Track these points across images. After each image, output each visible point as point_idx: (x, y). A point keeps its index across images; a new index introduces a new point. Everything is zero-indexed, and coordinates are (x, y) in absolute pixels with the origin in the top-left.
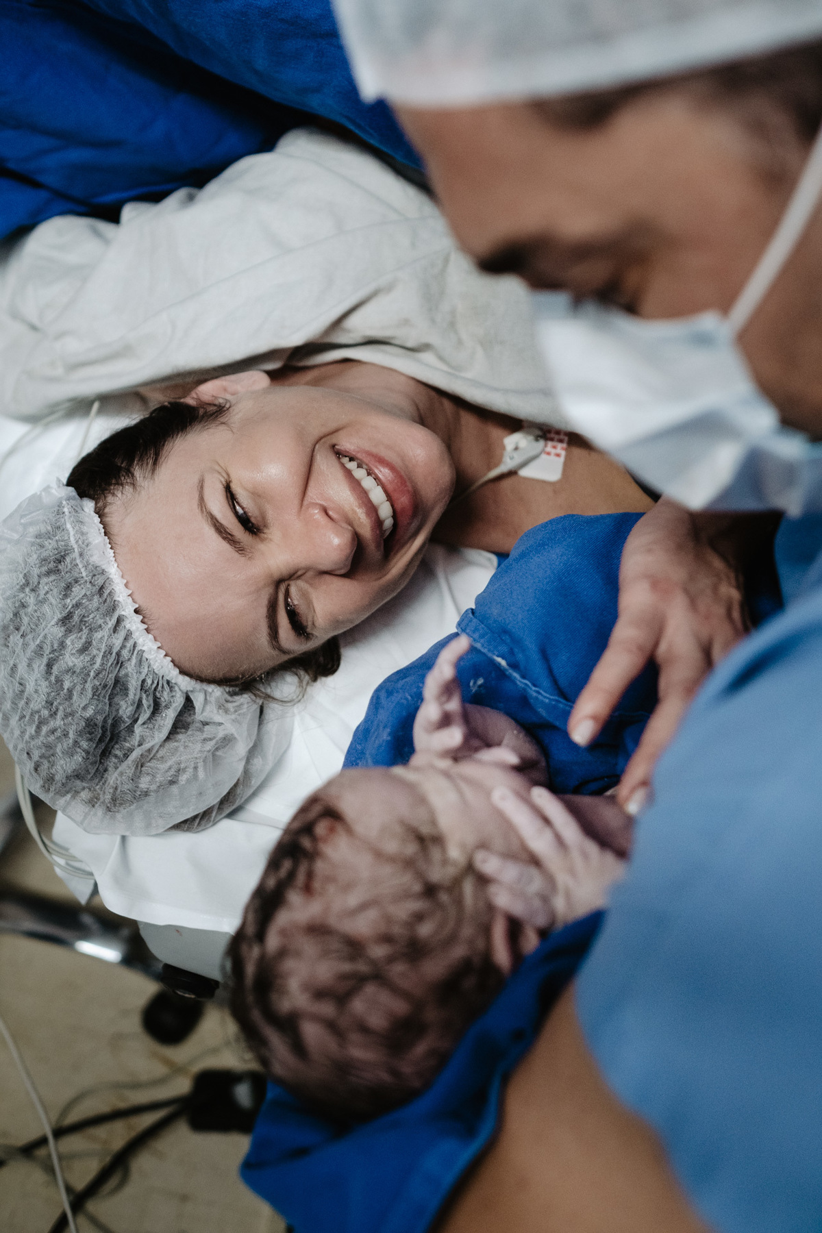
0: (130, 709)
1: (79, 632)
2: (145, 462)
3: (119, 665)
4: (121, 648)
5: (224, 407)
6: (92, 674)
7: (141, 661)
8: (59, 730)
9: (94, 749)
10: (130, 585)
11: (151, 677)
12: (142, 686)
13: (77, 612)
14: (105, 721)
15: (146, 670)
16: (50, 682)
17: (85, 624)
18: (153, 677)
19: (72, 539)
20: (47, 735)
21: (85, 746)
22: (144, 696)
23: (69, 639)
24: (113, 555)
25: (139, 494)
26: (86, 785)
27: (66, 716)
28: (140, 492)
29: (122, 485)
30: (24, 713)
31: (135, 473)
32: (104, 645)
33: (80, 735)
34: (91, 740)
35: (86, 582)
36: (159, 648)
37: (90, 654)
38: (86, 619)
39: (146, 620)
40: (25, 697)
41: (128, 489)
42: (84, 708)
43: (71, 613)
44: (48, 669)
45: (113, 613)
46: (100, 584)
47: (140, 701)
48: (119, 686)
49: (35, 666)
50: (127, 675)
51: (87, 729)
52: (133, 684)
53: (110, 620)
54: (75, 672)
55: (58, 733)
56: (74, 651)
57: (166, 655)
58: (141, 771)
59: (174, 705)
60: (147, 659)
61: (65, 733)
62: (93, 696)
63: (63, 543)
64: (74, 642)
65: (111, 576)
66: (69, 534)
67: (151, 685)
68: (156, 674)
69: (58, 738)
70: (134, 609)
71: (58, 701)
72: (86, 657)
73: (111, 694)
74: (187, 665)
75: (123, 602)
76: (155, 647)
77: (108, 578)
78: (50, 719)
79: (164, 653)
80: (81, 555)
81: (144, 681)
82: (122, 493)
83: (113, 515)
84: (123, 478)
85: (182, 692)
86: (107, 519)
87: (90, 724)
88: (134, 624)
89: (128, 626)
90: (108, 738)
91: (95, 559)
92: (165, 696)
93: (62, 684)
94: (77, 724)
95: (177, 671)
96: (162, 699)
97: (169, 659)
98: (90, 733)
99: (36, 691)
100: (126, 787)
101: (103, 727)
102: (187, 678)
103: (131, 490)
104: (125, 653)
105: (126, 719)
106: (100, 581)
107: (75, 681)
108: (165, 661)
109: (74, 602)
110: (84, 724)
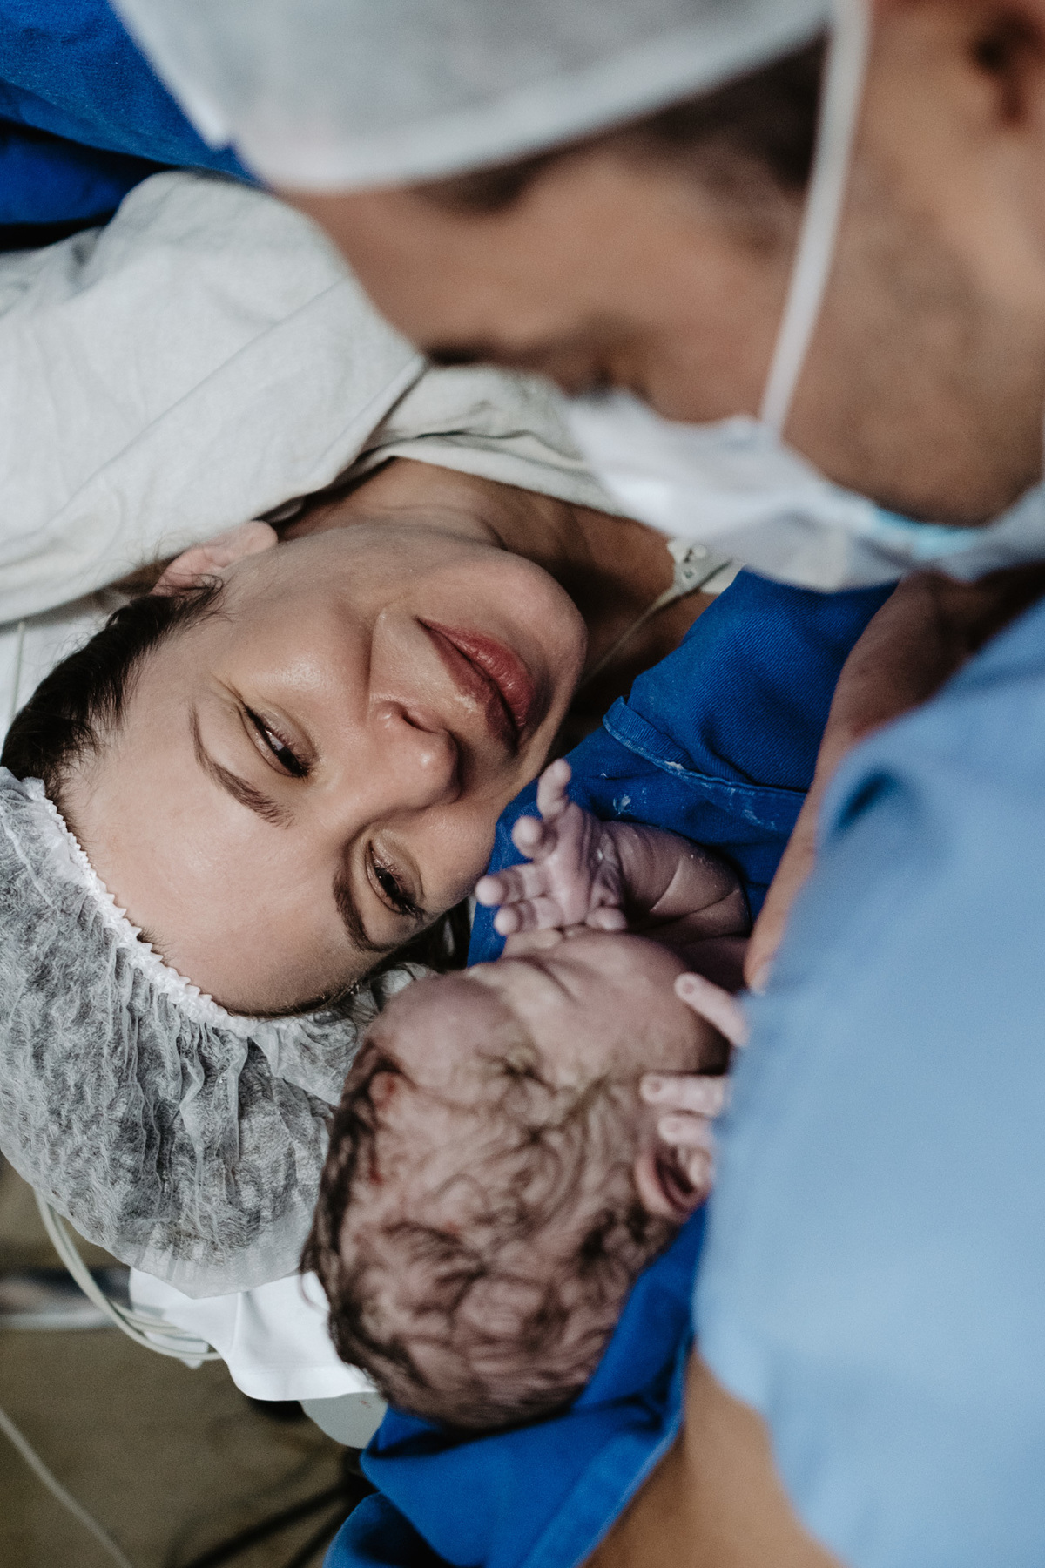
0: (173, 1085)
1: (67, 993)
2: (103, 705)
3: (137, 1024)
4: (132, 998)
5: (213, 589)
6: (106, 1051)
7: (166, 1010)
8: (84, 1148)
9: (144, 1162)
10: (122, 901)
11: (188, 1030)
12: (179, 1048)
13: (54, 963)
14: (146, 1116)
15: (178, 1021)
16: (46, 1080)
17: (72, 978)
18: (191, 1029)
19: (19, 851)
20: (70, 1161)
21: (129, 1162)
22: (187, 1061)
23: (54, 1008)
24: (87, 859)
25: (105, 756)
26: (155, 1220)
27: (87, 1126)
28: (105, 754)
29: (78, 748)
30: (26, 1134)
31: (93, 726)
32: (109, 1001)
33: (118, 1148)
34: (135, 1150)
35: (54, 912)
36: (188, 984)
37: (94, 1022)
38: (72, 969)
39: (157, 947)
40: (18, 1112)
41: (88, 753)
42: (111, 1106)
43: (46, 967)
44: (37, 1062)
45: (108, 948)
46: (78, 911)
47: (184, 1068)
48: (146, 1057)
49: (19, 1061)
50: (153, 1037)
51: (126, 1136)
52: (166, 1047)
53: (108, 961)
54: (77, 1056)
55: (86, 1153)
56: (69, 1025)
57: (201, 993)
58: (236, 1181)
59: (232, 1063)
60: (175, 1006)
61: (95, 1150)
62: (119, 1082)
63: (8, 862)
64: (63, 1011)
65: (90, 893)
66: (12, 844)
67: (192, 1041)
68: (195, 1024)
69: (88, 1161)
70: (136, 935)
71: (67, 1106)
72: (89, 1029)
73: (140, 1071)
74: (234, 999)
75: (117, 930)
76: (182, 986)
77: (87, 897)
78: (63, 1137)
79: (199, 990)
80: (38, 872)
81: (179, 1040)
82: (80, 761)
83: (73, 798)
84: (76, 738)
85: (241, 1040)
86: (66, 806)
87: (127, 1126)
88: (141, 957)
89: (134, 963)
90: (159, 1138)
91: (63, 872)
92: (216, 1054)
93: (64, 1080)
94: (107, 1132)
95: (224, 1012)
96: (213, 1058)
97: (207, 997)
98: (131, 1140)
99: (32, 1098)
100: (223, 1215)
101: (145, 1124)
102: (242, 1019)
103: (92, 753)
104: (139, 1004)
105: (173, 1101)
106: (77, 907)
107: (83, 1070)
108: (202, 1001)
109: (46, 948)
110: (118, 1129)
